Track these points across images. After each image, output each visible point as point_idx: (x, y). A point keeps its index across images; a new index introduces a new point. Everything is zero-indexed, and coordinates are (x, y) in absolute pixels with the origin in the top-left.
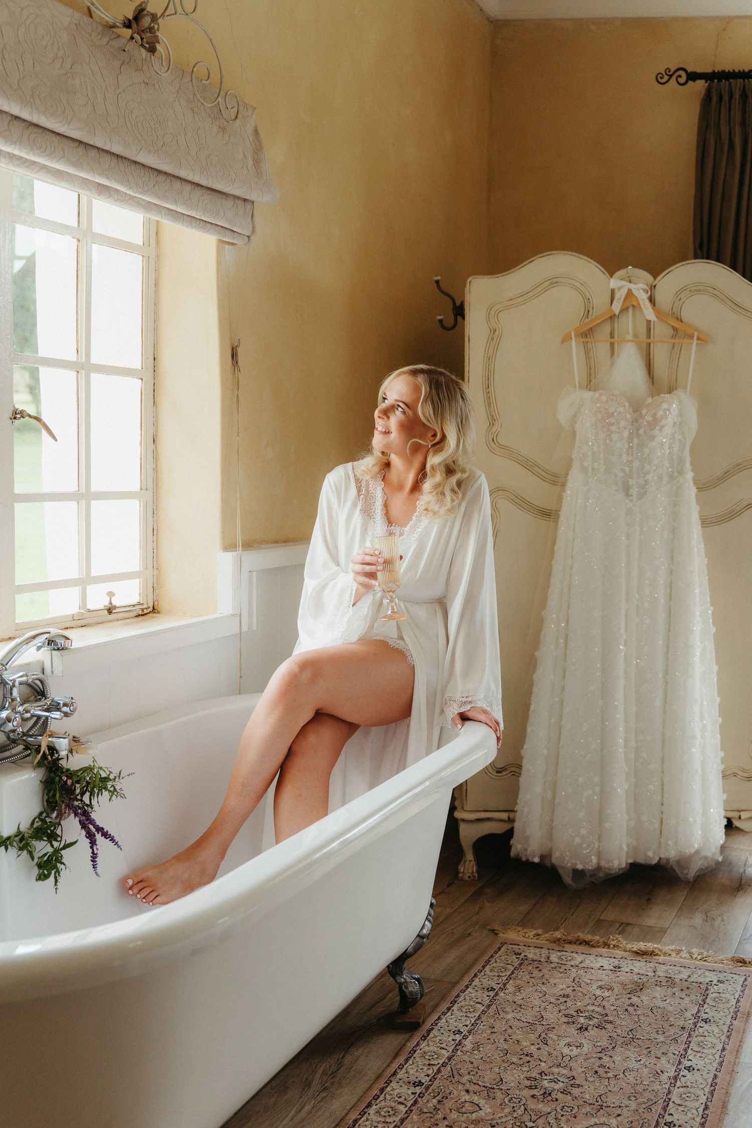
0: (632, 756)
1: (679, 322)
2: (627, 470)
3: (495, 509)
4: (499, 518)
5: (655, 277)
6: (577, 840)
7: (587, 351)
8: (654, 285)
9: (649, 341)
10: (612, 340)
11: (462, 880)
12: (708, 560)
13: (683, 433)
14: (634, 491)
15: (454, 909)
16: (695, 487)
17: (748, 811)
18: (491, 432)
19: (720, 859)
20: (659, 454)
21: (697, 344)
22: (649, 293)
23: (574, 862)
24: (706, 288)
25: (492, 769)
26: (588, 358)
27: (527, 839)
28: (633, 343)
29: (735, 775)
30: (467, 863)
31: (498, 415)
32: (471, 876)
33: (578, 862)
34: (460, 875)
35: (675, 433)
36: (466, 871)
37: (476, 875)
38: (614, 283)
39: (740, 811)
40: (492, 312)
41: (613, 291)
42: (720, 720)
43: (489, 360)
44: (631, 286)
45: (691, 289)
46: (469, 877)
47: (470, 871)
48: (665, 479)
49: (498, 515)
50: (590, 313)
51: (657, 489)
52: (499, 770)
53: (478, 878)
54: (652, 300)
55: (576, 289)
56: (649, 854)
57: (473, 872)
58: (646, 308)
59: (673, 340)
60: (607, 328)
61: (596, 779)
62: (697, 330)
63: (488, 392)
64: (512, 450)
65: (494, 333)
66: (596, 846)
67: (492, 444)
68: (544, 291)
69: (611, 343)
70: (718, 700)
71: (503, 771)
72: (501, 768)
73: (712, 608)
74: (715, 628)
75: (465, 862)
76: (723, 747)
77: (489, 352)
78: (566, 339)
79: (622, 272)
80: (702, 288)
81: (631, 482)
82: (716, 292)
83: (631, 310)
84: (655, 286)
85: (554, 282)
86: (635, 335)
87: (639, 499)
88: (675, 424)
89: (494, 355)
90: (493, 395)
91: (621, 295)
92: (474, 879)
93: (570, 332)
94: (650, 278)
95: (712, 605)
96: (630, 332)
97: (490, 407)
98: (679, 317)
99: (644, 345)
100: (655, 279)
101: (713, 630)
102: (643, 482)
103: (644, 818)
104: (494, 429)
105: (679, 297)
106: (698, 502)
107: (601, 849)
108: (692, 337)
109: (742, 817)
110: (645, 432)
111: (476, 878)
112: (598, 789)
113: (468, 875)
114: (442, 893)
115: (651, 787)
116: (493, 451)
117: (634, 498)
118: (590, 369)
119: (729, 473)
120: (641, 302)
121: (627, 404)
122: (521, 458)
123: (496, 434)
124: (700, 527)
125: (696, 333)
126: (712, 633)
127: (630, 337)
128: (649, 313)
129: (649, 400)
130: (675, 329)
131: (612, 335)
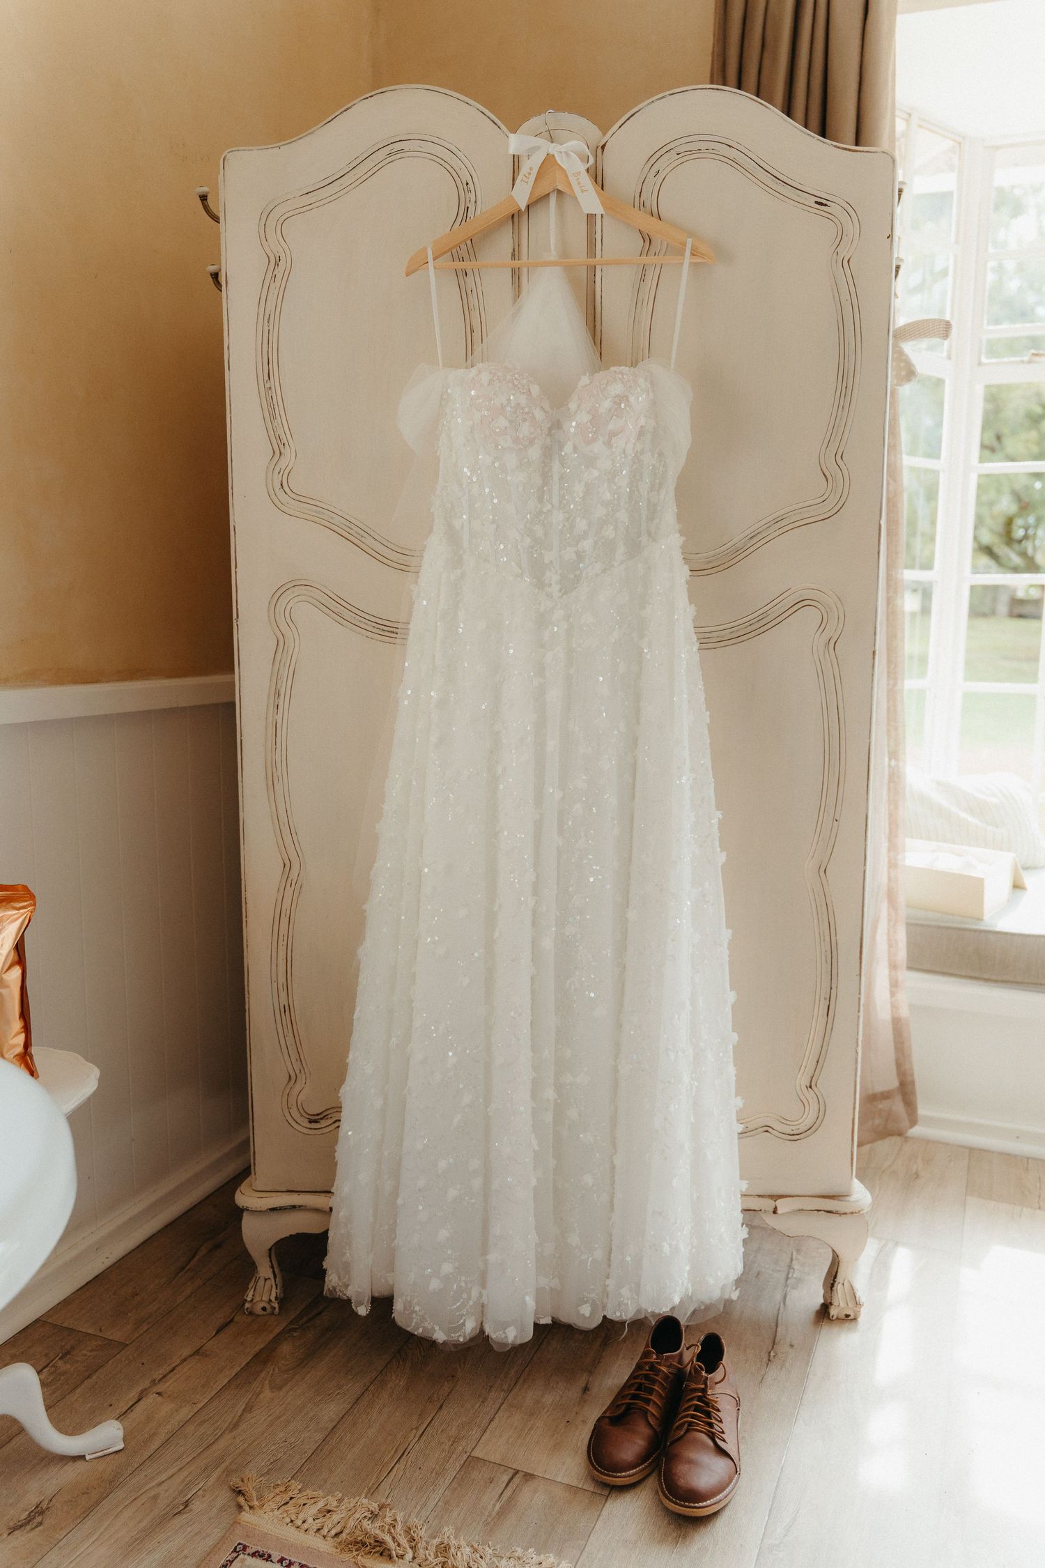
0: (549, 1117)
1: (655, 220)
2: (539, 531)
3: (290, 624)
4: (297, 641)
5: (604, 129)
6: (435, 1284)
7: (465, 294)
8: (601, 144)
9: (591, 261)
10: (516, 263)
11: (251, 1313)
12: (711, 717)
13: (661, 454)
14: (552, 577)
15: (199, 1406)
16: (686, 568)
17: (790, 1196)
18: (277, 471)
19: (735, 1296)
20: (608, 496)
21: (690, 263)
22: (592, 161)
23: (429, 1327)
24: (712, 145)
25: (302, 1116)
26: (466, 309)
27: (347, 1267)
28: (558, 270)
29: (767, 1129)
30: (261, 1282)
31: (289, 436)
32: (268, 1306)
33: (437, 1328)
34: (247, 1305)
35: (642, 452)
36: (257, 1298)
37: (276, 1305)
38: (515, 143)
39: (775, 1197)
40: (271, 222)
41: (516, 161)
42: (735, 1037)
43: (268, 321)
44: (554, 149)
45: (679, 150)
46: (264, 1309)
47: (265, 1298)
48: (621, 549)
49: (296, 636)
50: (470, 214)
51: (604, 571)
52: (313, 1118)
53: (280, 1308)
54: (598, 177)
55: (443, 163)
56: (581, 1312)
57: (270, 1301)
58: (583, 191)
59: (644, 259)
60: (504, 242)
61: (475, 1164)
62: (691, 234)
63: (270, 388)
64: (320, 504)
65: (277, 264)
66: (474, 1294)
67: (280, 493)
68: (376, 169)
69: (513, 271)
70: (731, 997)
71: (321, 1119)
72: (318, 1115)
73: (719, 814)
74: (724, 854)
75: (256, 1282)
76: (741, 1088)
77: (268, 303)
78: (416, 265)
79: (535, 122)
80: (703, 146)
81: (548, 557)
82: (732, 153)
83: (553, 199)
84: (603, 147)
85: (393, 149)
86: (564, 254)
87: (565, 593)
88: (641, 433)
89: (278, 310)
90: (278, 393)
91: (530, 166)
92: (273, 1314)
93: (425, 249)
94: (593, 131)
95: (718, 808)
96: (553, 247)
97: (273, 419)
98: (655, 210)
99: (583, 273)
100: (604, 134)
101: (722, 858)
102: (574, 557)
103: (574, 1240)
104: (282, 464)
105: (655, 169)
106: (692, 598)
107: (485, 1300)
108: (681, 252)
109: (779, 1211)
110: (575, 449)
111: (277, 1309)
112: (477, 1183)
113: (262, 1305)
114: (197, 1352)
115: (588, 1179)
116: (283, 508)
117: (555, 589)
118: (472, 331)
119: (760, 537)
120: (572, 180)
121: (535, 390)
122: (337, 520)
123: (287, 472)
124: (695, 649)
125: (689, 241)
126: (720, 864)
127: (553, 255)
128: (590, 201)
129: (585, 380)
130: (647, 239)
131: (515, 255)
